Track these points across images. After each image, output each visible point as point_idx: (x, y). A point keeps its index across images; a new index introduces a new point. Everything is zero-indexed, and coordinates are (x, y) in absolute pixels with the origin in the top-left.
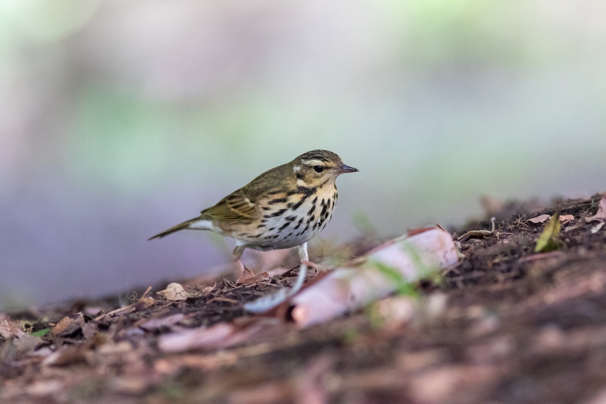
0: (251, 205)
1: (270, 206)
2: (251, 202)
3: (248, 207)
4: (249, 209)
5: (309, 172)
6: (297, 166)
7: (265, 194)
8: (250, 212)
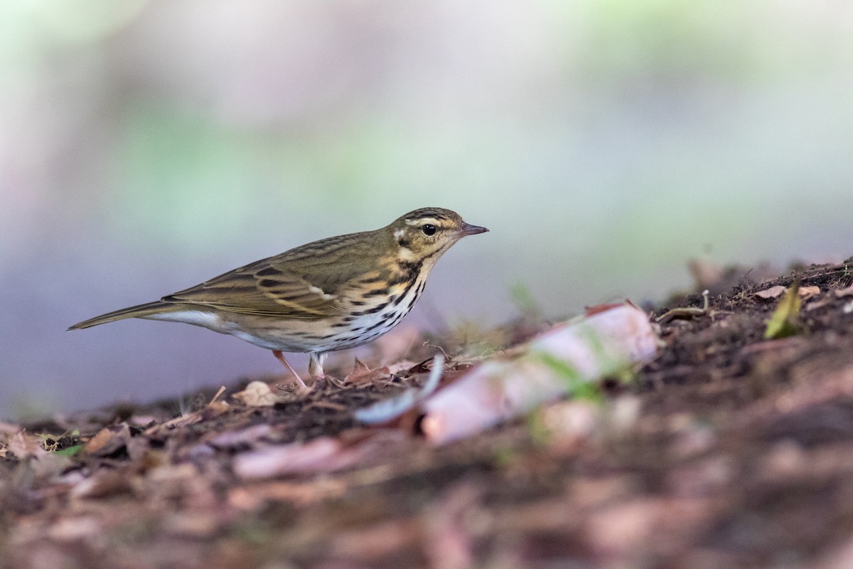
0: (328, 297)
1: (366, 300)
2: (326, 293)
3: (321, 300)
4: (320, 303)
5: (416, 235)
6: (400, 230)
7: (354, 281)
8: (325, 307)
